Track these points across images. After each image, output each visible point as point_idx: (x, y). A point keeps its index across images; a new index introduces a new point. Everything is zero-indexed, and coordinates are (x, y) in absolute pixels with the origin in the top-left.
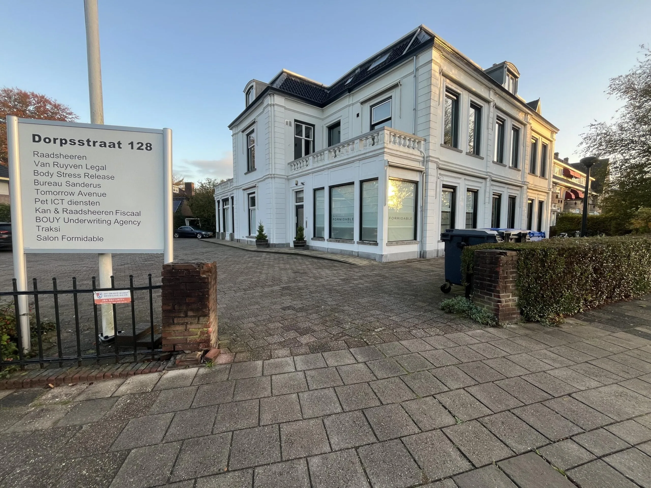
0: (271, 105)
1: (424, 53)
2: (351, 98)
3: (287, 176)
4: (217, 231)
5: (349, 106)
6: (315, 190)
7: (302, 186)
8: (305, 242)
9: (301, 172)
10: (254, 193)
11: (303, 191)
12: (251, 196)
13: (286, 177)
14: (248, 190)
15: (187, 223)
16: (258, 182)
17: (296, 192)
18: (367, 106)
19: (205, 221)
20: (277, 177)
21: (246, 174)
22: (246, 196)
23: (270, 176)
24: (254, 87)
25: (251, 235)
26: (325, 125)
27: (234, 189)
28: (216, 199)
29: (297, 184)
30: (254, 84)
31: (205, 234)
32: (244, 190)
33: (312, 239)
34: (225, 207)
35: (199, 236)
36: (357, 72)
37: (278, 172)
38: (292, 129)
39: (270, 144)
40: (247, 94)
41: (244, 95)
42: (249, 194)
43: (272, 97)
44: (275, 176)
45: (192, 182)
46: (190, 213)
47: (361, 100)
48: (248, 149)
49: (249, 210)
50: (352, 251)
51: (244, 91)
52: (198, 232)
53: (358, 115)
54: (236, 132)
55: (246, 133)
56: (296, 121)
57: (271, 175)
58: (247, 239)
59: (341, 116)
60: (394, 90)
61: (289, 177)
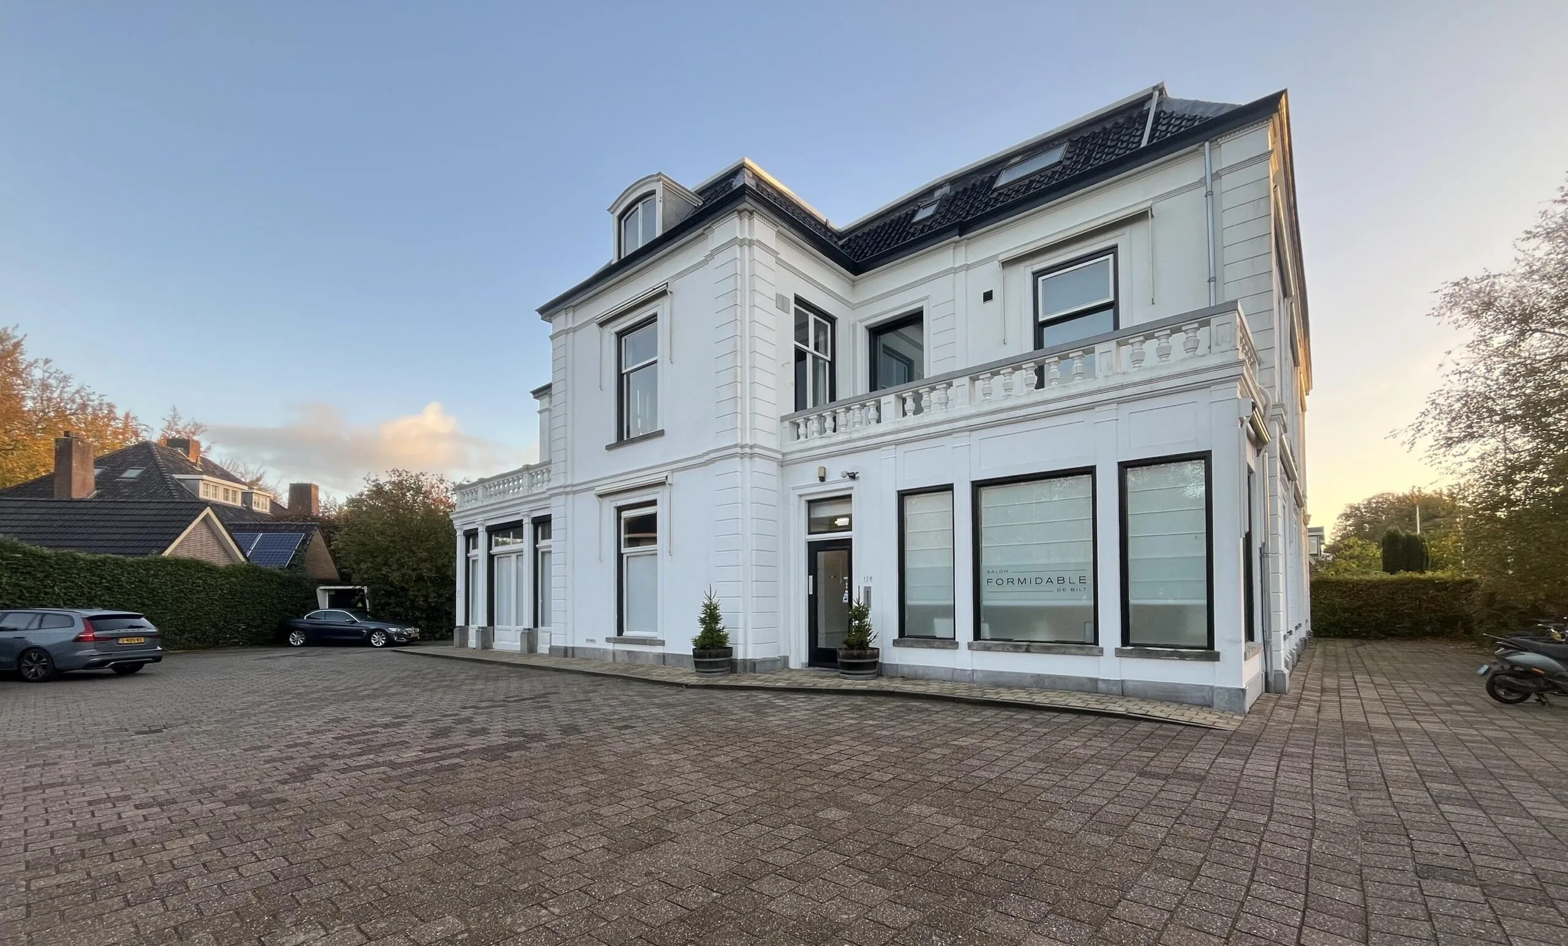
0: (742, 243)
1: (1242, 133)
2: (961, 250)
3: (784, 455)
4: (460, 621)
5: (955, 270)
6: (902, 495)
7: (851, 483)
8: (876, 653)
9: (843, 443)
10: (653, 503)
11: (850, 496)
12: (626, 514)
13: (780, 457)
14: (618, 497)
15: (323, 601)
16: (673, 471)
17: (810, 502)
18: (1024, 273)
19: (388, 594)
20: (760, 456)
21: (609, 448)
22: (613, 514)
23: (739, 450)
24: (659, 195)
25: (627, 633)
26: (861, 321)
27: (551, 496)
28: (460, 527)
29: (822, 479)
30: (658, 187)
31: (397, 634)
32: (600, 496)
33: (896, 643)
34: (495, 550)
35: (378, 640)
36: (938, 194)
37: (762, 440)
38: (789, 321)
39: (739, 354)
40: (620, 218)
41: (613, 220)
42: (620, 509)
43: (746, 220)
44: (757, 450)
45: (315, 483)
46: (331, 571)
47: (1004, 257)
48: (620, 376)
49: (620, 556)
50: (1096, 680)
51: (612, 210)
52: (372, 626)
53: (988, 296)
54: (570, 325)
55: (618, 329)
56: (799, 300)
57: (742, 447)
58: (610, 647)
59: (926, 298)
60: (1127, 230)
61: (788, 457)
